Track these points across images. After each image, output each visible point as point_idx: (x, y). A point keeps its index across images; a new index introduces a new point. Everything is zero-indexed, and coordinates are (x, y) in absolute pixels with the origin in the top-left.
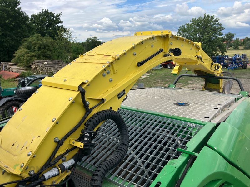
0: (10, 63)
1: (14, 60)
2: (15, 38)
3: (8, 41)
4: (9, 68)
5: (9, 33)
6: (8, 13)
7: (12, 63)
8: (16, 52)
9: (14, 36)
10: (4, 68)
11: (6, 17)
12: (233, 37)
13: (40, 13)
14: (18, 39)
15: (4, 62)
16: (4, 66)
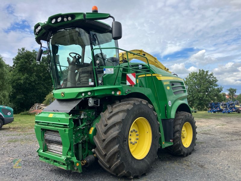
0: (42, 104)
1: (44, 102)
2: (47, 86)
3: (41, 88)
4: (41, 108)
5: (42, 82)
6: (44, 68)
7: (43, 105)
8: (47, 96)
9: (46, 85)
10: (37, 108)
11: (42, 70)
12: (235, 92)
13: (65, 69)
14: (49, 87)
15: (37, 104)
16: (37, 107)
